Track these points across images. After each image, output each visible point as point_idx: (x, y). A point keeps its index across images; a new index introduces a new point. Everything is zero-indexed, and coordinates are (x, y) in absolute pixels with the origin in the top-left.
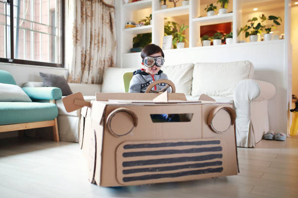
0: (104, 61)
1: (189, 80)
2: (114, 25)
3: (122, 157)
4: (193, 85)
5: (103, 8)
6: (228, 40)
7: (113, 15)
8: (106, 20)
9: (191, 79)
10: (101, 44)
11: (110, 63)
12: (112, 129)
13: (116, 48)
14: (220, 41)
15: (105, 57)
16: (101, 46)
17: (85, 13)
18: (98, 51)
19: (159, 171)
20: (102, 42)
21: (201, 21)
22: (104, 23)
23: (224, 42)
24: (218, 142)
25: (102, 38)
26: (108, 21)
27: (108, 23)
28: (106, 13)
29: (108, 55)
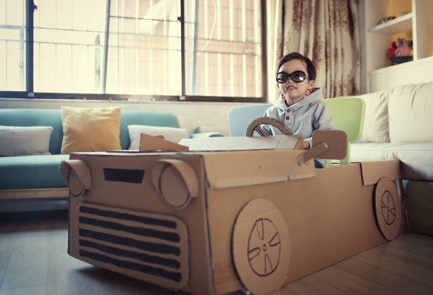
0: (341, 87)
2: (356, 24)
7: (354, 7)
8: (341, 18)
10: (333, 58)
11: (351, 89)
13: (359, 63)
15: (342, 80)
16: (333, 62)
20: (336, 56)
22: (338, 24)
25: (336, 50)
26: (345, 19)
27: (346, 23)
28: (342, 6)
29: (348, 76)
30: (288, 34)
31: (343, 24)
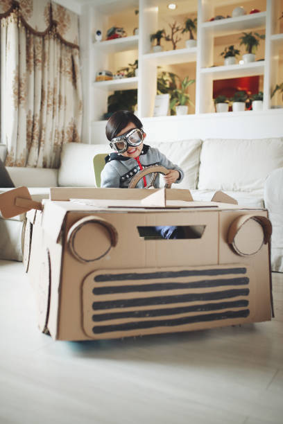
0: (63, 133)
1: (194, 165)
2: (78, 76)
3: (92, 294)
4: (200, 173)
5: (61, 49)
6: (255, 104)
7: (77, 59)
8: (65, 68)
9: (198, 163)
10: (58, 105)
11: (71, 136)
12: (77, 251)
13: (81, 112)
14: (243, 105)
15: (64, 127)
16: (58, 109)
17: (32, 55)
18: (53, 116)
19: (149, 316)
20: (60, 103)
21: (215, 73)
22: (63, 72)
23: (249, 107)
24: (243, 271)
25: (60, 96)
26: (69, 69)
27: (69, 73)
28: (67, 56)
29: (70, 124)
30: (24, 75)
31: (67, 73)
